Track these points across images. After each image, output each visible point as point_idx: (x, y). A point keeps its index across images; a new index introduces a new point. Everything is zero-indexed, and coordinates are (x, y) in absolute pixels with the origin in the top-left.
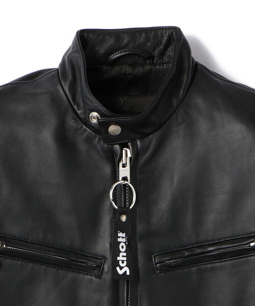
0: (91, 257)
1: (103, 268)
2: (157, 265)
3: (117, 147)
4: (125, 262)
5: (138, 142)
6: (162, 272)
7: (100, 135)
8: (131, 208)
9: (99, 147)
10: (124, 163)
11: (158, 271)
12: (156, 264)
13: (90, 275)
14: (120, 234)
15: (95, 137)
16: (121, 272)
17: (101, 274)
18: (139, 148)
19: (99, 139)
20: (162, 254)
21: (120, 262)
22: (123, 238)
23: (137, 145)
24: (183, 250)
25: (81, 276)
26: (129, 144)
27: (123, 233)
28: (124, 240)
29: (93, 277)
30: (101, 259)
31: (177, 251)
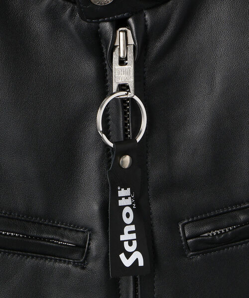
0: (65, 229)
1: (89, 249)
2: (189, 241)
3: (107, 26)
4: (135, 243)
5: (147, 17)
6: (198, 254)
7: (74, 3)
8: (138, 140)
9: (72, 26)
10: (122, 55)
11: (190, 251)
12: (187, 239)
13: (65, 262)
14: (122, 193)
15: (64, 8)
16: (127, 263)
17: (86, 259)
18: (149, 27)
19: (73, 11)
20: (197, 220)
21: (126, 244)
22: (126, 197)
23: (146, 21)
24: (235, 210)
25: (49, 264)
26: (131, 20)
27: (126, 189)
28: (129, 202)
29: (70, 266)
30: (83, 232)
31: (224, 213)
